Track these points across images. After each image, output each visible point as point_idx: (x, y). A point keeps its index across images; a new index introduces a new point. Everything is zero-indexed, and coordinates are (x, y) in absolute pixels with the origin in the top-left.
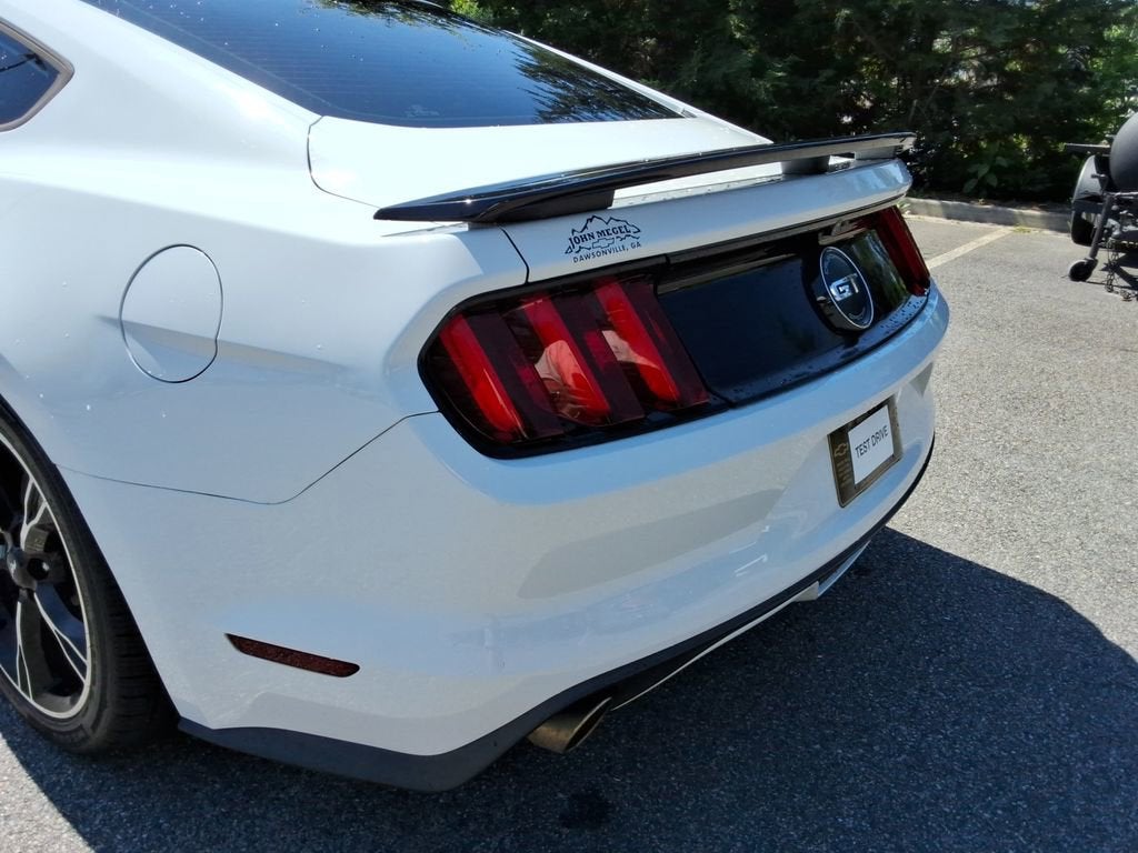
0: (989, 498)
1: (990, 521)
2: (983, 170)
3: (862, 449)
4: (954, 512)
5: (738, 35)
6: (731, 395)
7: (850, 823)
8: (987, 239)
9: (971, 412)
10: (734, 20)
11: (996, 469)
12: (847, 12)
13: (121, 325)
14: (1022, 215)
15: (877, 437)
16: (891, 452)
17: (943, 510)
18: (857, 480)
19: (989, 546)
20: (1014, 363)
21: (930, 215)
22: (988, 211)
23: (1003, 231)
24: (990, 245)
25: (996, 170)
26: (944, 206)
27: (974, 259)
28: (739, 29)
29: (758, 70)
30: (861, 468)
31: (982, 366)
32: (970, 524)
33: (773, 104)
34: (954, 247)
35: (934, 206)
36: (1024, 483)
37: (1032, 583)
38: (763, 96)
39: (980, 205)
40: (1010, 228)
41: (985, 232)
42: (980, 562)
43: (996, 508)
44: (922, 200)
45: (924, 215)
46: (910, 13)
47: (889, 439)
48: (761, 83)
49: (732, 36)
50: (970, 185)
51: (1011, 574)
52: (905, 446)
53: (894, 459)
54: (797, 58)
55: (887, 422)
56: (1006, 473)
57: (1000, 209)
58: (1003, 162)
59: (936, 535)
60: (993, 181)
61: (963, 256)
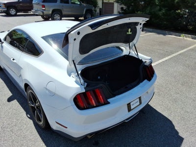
3: (133, 105)
13: (46, 89)
15: (136, 102)
18: (132, 109)
21: (189, 38)
27: (192, 50)
35: (190, 36)
44: (188, 35)
47: (139, 102)
53: (139, 105)
55: (139, 100)
61: (190, 49)
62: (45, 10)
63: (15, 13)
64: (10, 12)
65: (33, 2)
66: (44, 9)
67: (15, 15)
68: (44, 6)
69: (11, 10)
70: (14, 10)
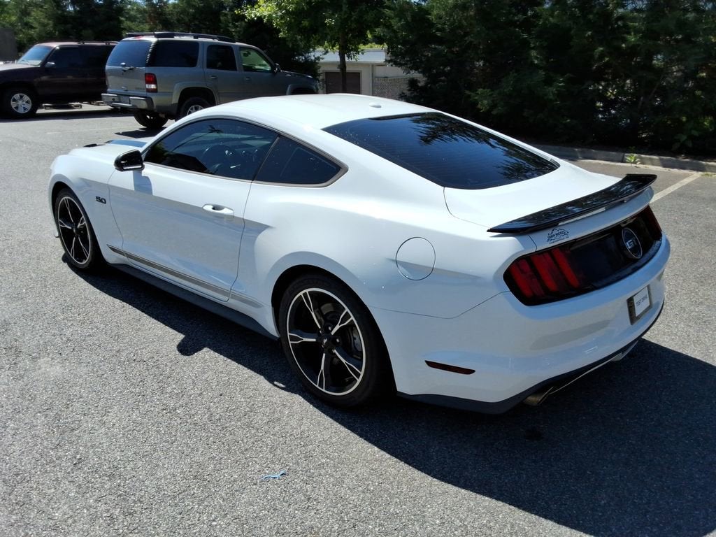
0: (688, 325)
1: (688, 336)
2: (684, 138)
3: (639, 303)
4: (672, 331)
5: (536, 62)
6: (595, 285)
7: (634, 442)
8: (686, 181)
9: (679, 284)
10: (534, 53)
11: (692, 312)
12: (601, 49)
13: (397, 262)
14: (707, 165)
15: (643, 299)
16: (649, 304)
17: (666, 330)
18: (637, 315)
19: (688, 346)
20: (701, 258)
21: (653, 165)
22: (687, 162)
23: (696, 175)
24: (688, 185)
25: (691, 137)
26: (661, 160)
27: (679, 194)
28: (537, 58)
29: (548, 82)
30: (638, 311)
31: (684, 259)
32: (679, 337)
33: (556, 101)
34: (667, 187)
35: (655, 159)
36: (705, 319)
37: (707, 362)
38: (551, 97)
39: (682, 159)
40: (700, 173)
41: (686, 176)
42: (684, 353)
43: (691, 330)
44: (648, 156)
45: (649, 164)
46: (639, 48)
47: (648, 299)
48: (550, 88)
49: (532, 62)
50: (676, 146)
51: (698, 358)
52: (654, 302)
53: (650, 307)
54: (571, 76)
55: (647, 293)
56: (696, 314)
57: (694, 161)
58: (695, 133)
59: (664, 341)
60: (690, 144)
61: (672, 193)
62: (155, 91)
63: (29, 107)
64: (13, 105)
65: (107, 67)
66: (153, 86)
67: (31, 116)
68: (151, 79)
69: (17, 96)
70: (26, 98)
